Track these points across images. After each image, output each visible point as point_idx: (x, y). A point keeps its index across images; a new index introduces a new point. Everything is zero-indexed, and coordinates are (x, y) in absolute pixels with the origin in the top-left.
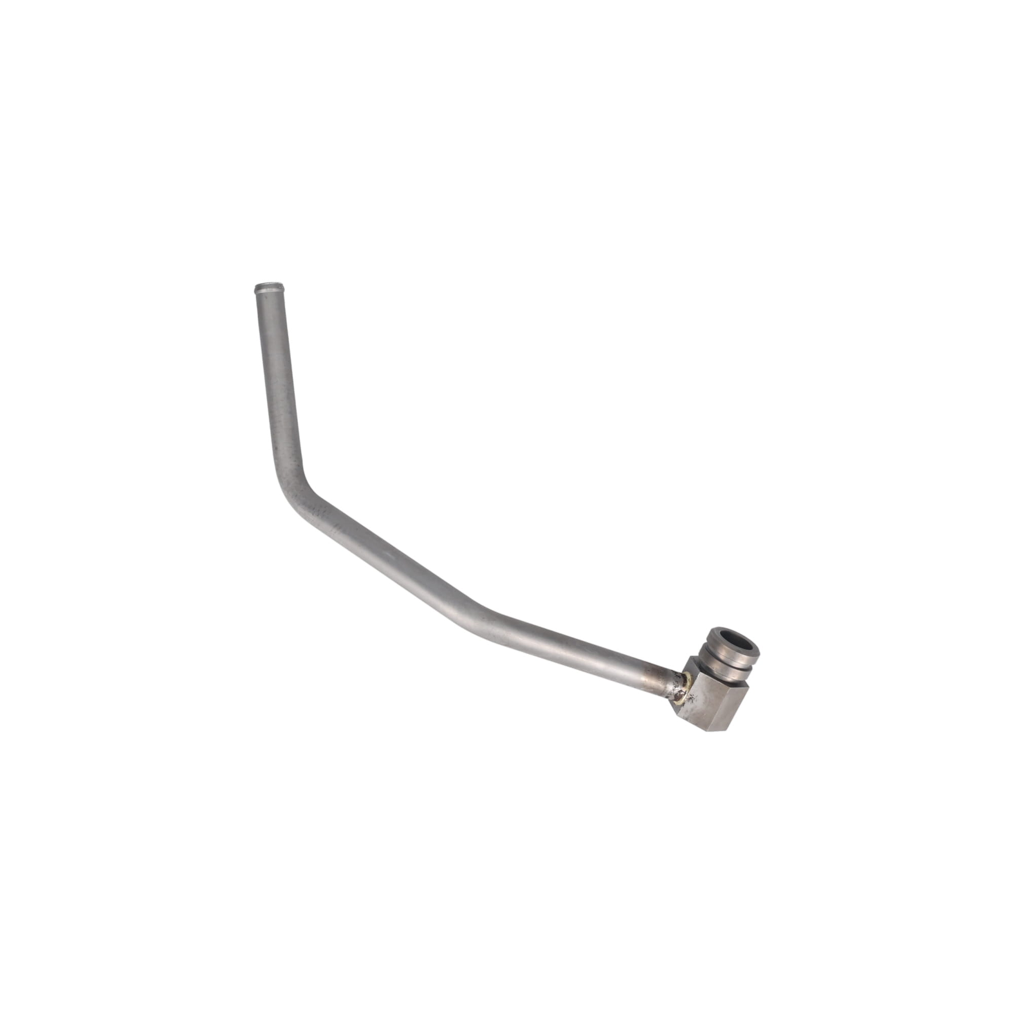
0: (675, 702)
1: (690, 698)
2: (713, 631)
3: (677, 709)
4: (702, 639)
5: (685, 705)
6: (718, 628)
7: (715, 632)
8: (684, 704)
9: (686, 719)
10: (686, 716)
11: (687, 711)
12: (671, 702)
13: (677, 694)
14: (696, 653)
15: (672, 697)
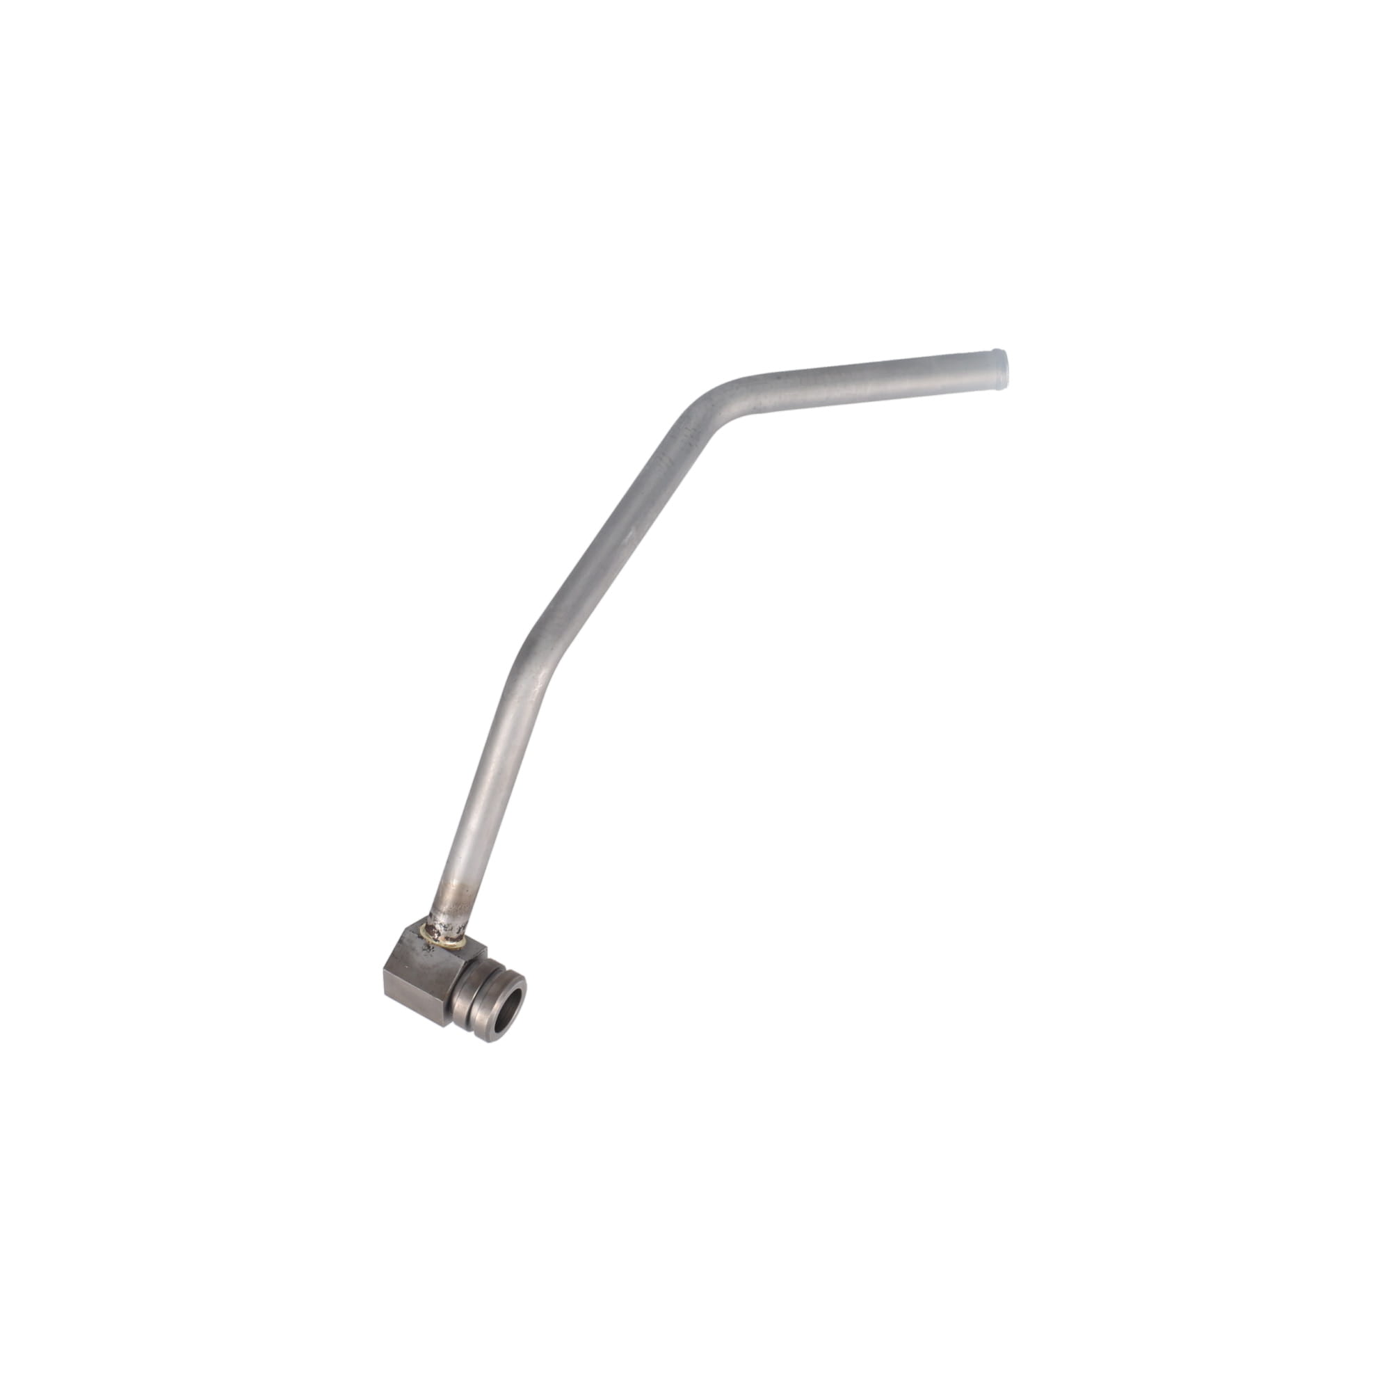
0: (424, 925)
1: (429, 947)
2: (522, 978)
3: (413, 929)
4: (510, 963)
5: (420, 939)
6: (525, 985)
7: (520, 982)
8: (421, 937)
9: (400, 941)
10: (405, 941)
11: (411, 942)
12: (424, 920)
13: (435, 929)
14: (492, 954)
15: (431, 923)
